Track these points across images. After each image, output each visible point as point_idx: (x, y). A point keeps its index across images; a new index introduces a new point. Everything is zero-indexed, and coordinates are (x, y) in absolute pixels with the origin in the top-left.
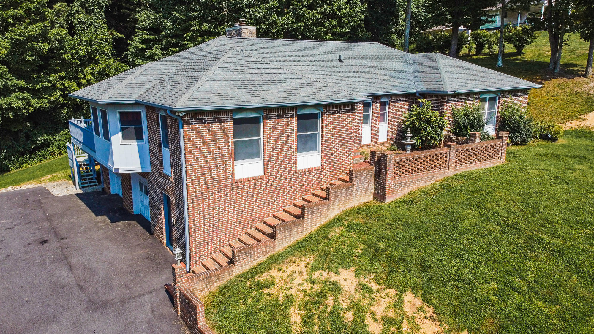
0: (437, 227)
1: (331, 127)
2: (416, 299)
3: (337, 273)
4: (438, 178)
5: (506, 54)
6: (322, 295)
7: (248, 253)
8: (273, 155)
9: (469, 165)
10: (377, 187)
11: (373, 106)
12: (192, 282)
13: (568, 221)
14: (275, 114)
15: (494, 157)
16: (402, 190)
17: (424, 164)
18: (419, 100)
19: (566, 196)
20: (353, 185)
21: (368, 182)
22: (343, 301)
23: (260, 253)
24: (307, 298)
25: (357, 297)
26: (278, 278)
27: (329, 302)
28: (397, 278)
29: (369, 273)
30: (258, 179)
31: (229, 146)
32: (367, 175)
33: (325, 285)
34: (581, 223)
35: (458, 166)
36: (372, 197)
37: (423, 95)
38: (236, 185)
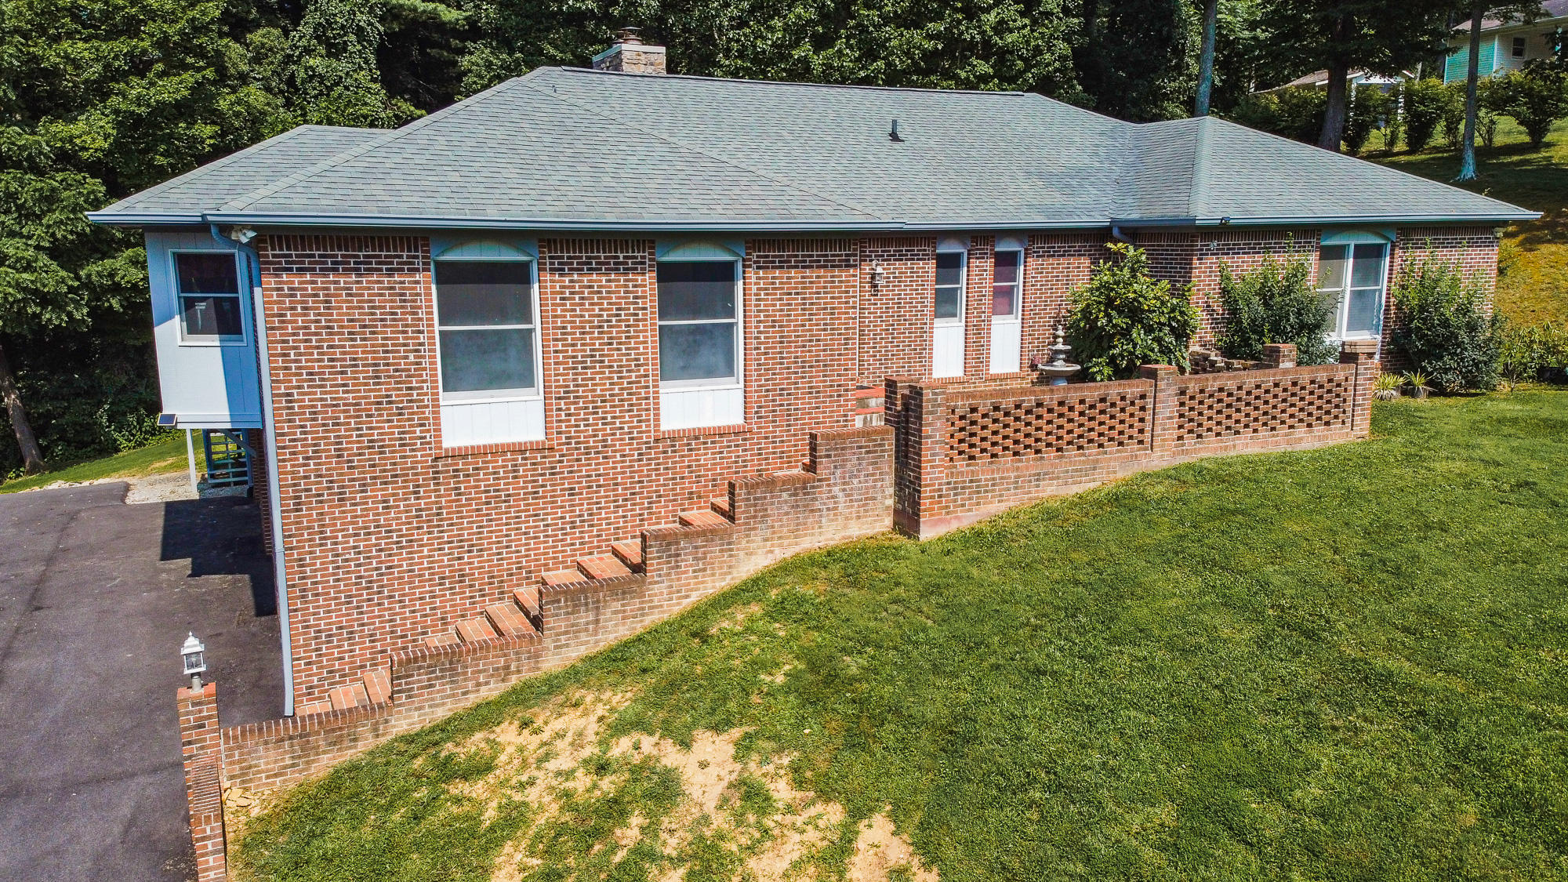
0: (1045, 615)
1: (775, 305)
2: (896, 839)
3: (685, 744)
4: (1115, 472)
5: (1500, 148)
6: (615, 809)
7: (442, 670)
8: (575, 380)
9: (1228, 439)
10: (901, 490)
11: (968, 263)
12: (240, 747)
13: (1507, 619)
14: (581, 258)
15: (1325, 418)
16: (978, 504)
17: (1060, 427)
18: (1110, 245)
19: (1527, 543)
20: (819, 480)
21: (873, 475)
22: (671, 832)
23: (485, 671)
24: (567, 817)
25: (720, 821)
26: (510, 750)
27: (629, 832)
28: (859, 769)
29: (780, 751)
30: (523, 452)
31: (421, 344)
32: (868, 452)
33: (635, 780)
34: (1551, 628)
35: (1190, 440)
36: (888, 521)
37: (1134, 233)
38: (446, 465)
